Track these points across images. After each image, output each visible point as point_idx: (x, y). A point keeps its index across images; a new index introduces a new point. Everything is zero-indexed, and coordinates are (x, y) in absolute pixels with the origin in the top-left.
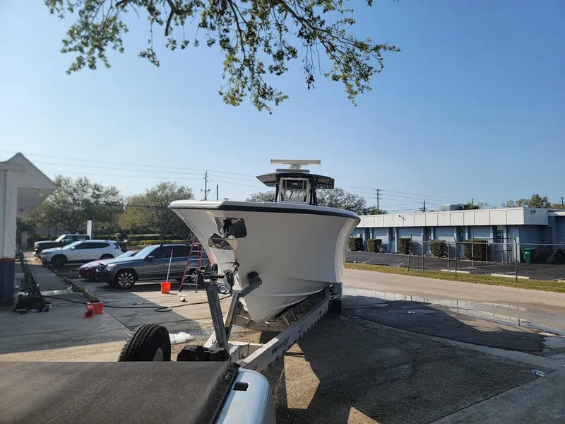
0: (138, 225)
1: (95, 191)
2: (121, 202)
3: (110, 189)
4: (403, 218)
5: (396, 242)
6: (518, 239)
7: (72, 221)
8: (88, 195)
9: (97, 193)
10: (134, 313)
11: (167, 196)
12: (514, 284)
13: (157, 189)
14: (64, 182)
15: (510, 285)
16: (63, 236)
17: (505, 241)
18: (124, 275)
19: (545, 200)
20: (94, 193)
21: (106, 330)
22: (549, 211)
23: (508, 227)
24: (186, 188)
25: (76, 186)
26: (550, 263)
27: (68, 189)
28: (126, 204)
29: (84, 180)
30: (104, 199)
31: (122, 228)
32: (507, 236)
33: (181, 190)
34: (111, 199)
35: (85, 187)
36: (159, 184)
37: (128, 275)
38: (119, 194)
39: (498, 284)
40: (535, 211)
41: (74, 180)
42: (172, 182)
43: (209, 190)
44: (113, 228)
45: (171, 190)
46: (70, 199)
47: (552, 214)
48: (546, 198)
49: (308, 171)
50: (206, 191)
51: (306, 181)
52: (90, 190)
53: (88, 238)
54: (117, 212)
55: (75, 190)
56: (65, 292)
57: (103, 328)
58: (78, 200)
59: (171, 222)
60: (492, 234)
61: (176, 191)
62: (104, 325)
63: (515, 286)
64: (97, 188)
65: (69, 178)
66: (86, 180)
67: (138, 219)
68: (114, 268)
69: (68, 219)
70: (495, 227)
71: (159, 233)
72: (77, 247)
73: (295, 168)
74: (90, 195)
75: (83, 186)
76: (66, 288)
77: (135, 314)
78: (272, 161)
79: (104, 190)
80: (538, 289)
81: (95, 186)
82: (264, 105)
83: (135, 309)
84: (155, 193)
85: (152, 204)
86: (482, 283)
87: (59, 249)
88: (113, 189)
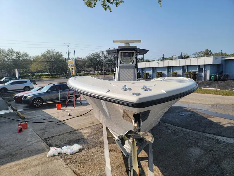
0: (39, 70)
1: (17, 55)
2: (30, 59)
3: (24, 53)
4: (159, 63)
5: (155, 74)
6: (209, 70)
7: (8, 69)
8: (14, 57)
9: (18, 55)
10: (45, 126)
11: (51, 56)
12: (216, 93)
13: (46, 53)
14: (2, 51)
15: (214, 94)
16: (4, 78)
17: (204, 72)
18: (37, 101)
19: (210, 51)
20: (17, 56)
21: (31, 143)
22: (222, 58)
23: (205, 65)
24: (59, 52)
25: (8, 53)
26: (222, 80)
27: (5, 54)
28: (33, 60)
29: (11, 49)
30: (22, 58)
31: (32, 71)
32: (205, 69)
33: (57, 53)
34: (25, 58)
35: (12, 53)
36: (47, 51)
37: (39, 100)
38: (29, 55)
39: (209, 93)
40: (217, 58)
41: (6, 50)
42: (53, 49)
43: (70, 53)
44: (28, 71)
45: (52, 53)
46: (6, 59)
47: (223, 59)
48: (210, 50)
49: (136, 47)
50: (68, 53)
51: (133, 52)
52: (15, 55)
53: (16, 79)
54: (29, 64)
55: (8, 55)
56: (7, 111)
57: (29, 142)
58: (9, 59)
59: (54, 67)
60: (198, 69)
61: (55, 53)
62: (29, 139)
63: (217, 94)
64: (18, 53)
65: (4, 49)
66: (12, 50)
67: (39, 67)
68: (31, 98)
69: (6, 68)
70: (199, 66)
71: (49, 72)
72: (12, 84)
73: (128, 45)
74: (15, 57)
75: (11, 53)
76: (7, 109)
77: (46, 128)
78: (114, 41)
79: (21, 54)
80: (228, 95)
81: (17, 52)
82: (108, 7)
83: (45, 123)
84: (45, 55)
85: (45, 60)
86: (201, 93)
87: (3, 85)
88: (26, 53)
